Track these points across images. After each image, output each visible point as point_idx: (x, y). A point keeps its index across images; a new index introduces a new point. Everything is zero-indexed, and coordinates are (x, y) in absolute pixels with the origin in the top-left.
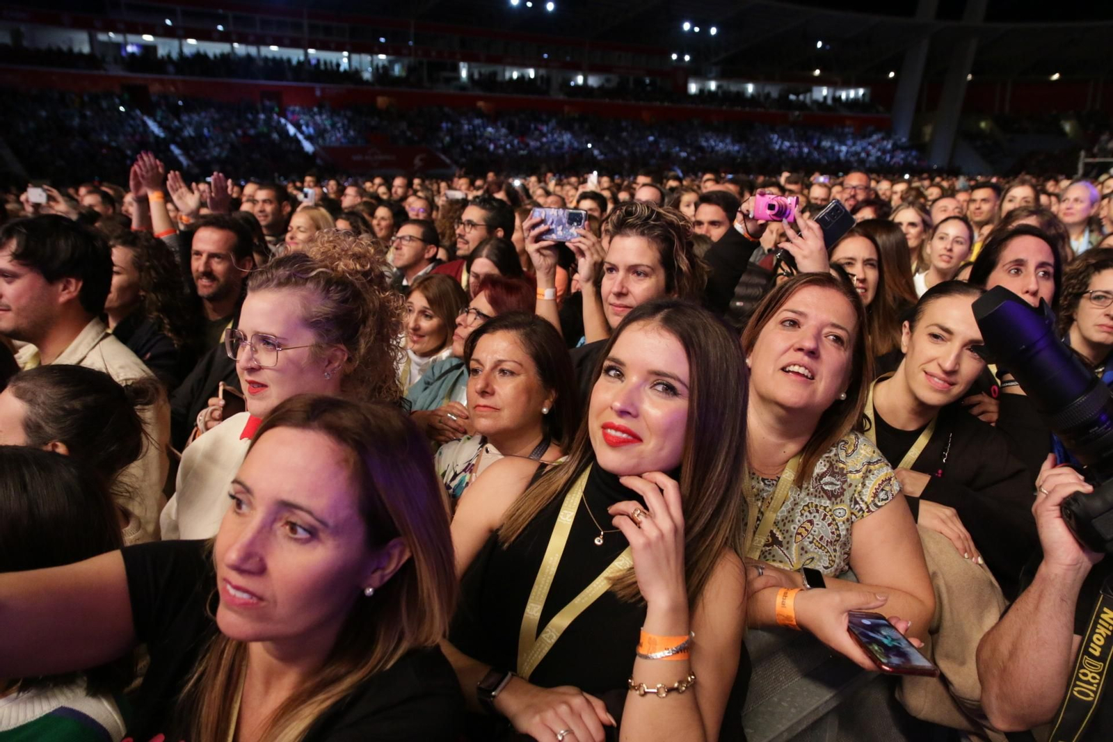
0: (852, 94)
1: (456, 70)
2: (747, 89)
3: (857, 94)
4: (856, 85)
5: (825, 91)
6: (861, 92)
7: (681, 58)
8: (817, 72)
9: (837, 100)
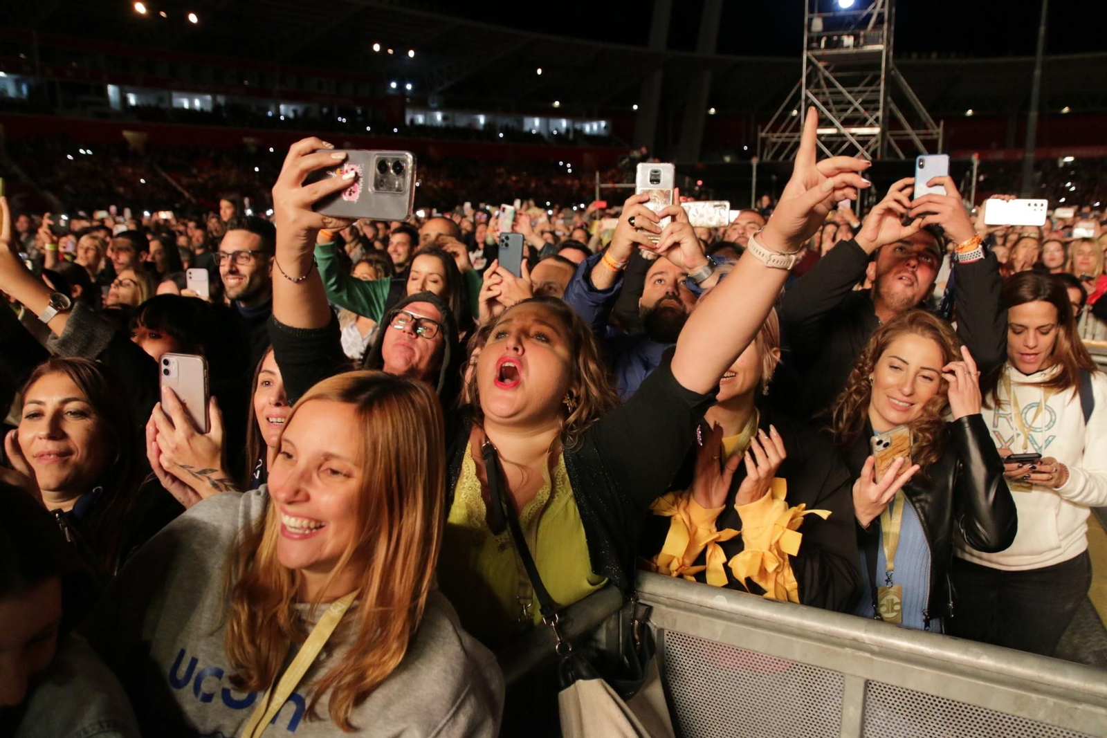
0: (595, 126)
1: (104, 93)
2: (478, 120)
3: (599, 126)
4: (598, 118)
5: (564, 123)
6: (603, 124)
7: (401, 86)
8: (557, 104)
9: (579, 133)
